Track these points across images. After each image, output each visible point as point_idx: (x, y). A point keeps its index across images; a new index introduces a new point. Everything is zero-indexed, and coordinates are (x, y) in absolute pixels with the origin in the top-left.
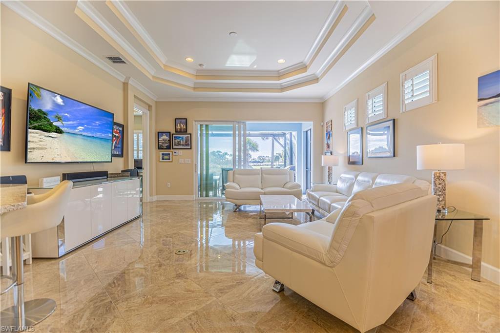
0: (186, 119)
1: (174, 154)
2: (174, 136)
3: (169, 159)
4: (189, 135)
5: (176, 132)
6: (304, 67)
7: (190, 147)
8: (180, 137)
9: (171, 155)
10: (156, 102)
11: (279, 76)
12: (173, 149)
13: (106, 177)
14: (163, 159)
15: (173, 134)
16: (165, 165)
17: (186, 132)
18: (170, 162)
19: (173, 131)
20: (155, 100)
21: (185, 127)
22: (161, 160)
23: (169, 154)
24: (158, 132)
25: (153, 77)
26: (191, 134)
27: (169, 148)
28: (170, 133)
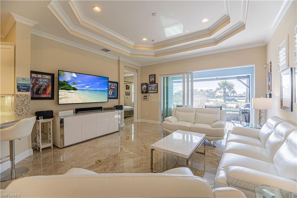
0: (155, 75)
1: (149, 96)
2: (149, 85)
3: (147, 99)
4: (156, 85)
5: (150, 83)
6: (226, 20)
7: (157, 92)
8: (152, 86)
9: (148, 96)
10: (141, 67)
11: (210, 33)
12: (149, 93)
13: (101, 110)
14: (144, 99)
15: (148, 84)
16: (145, 102)
17: (155, 82)
18: (147, 100)
19: (148, 83)
20: (141, 66)
21: (154, 80)
22: (143, 99)
23: (147, 96)
24: (142, 84)
25: (130, 54)
26: (157, 84)
27: (147, 92)
28: (147, 84)
